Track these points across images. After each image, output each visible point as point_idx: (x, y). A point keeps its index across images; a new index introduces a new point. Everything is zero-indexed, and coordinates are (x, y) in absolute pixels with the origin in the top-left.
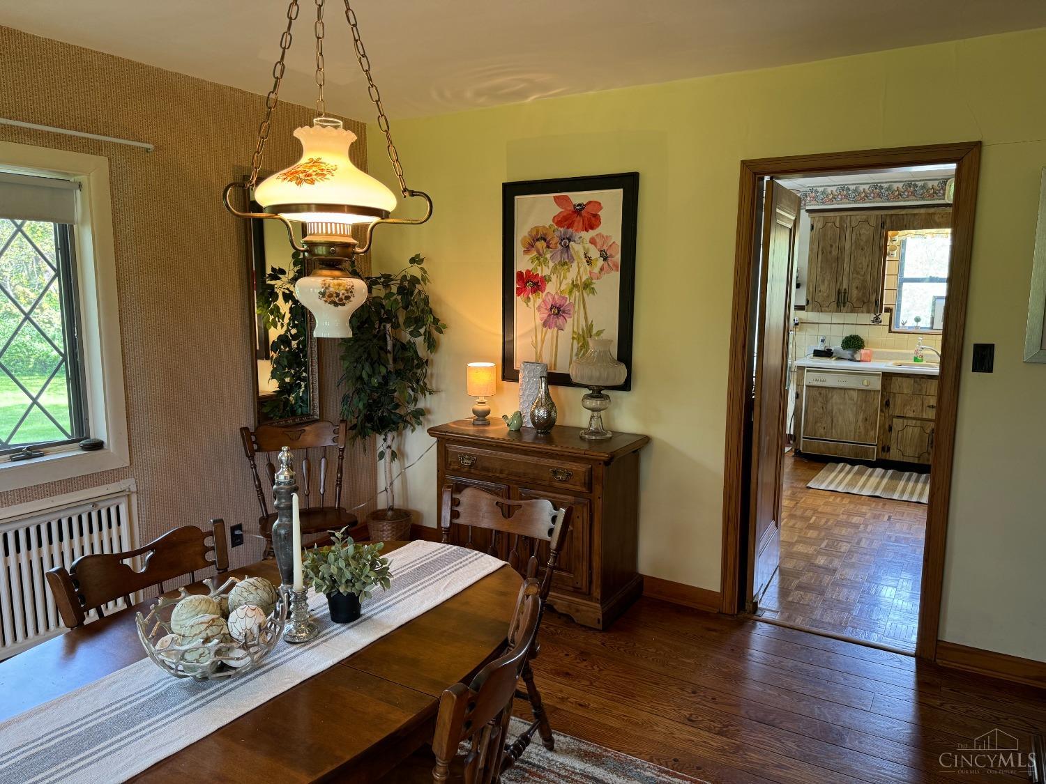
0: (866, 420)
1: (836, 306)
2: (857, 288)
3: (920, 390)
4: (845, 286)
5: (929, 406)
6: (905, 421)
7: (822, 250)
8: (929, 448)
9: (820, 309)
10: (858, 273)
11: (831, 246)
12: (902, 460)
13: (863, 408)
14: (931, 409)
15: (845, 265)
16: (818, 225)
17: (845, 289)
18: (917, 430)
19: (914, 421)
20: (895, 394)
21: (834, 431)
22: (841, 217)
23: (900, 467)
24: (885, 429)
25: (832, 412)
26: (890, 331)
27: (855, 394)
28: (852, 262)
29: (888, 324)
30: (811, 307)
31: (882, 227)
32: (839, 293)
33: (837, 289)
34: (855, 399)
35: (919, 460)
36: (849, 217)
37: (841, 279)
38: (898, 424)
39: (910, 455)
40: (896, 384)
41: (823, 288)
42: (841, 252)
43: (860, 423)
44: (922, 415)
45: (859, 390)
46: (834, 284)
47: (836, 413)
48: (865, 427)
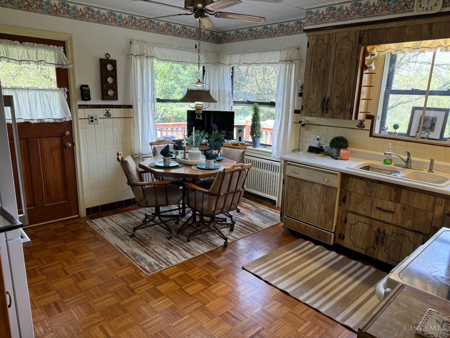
0: (326, 210)
1: (321, 111)
2: (337, 97)
3: (371, 193)
4: (328, 95)
5: (377, 208)
6: (357, 216)
7: (314, 65)
8: (375, 244)
9: (310, 114)
10: (338, 84)
11: (321, 61)
12: (353, 249)
13: (324, 200)
14: (378, 210)
15: (329, 77)
16: (313, 43)
17: (328, 98)
18: (366, 227)
19: (364, 219)
20: (350, 192)
21: (304, 214)
22: (329, 35)
23: (351, 254)
24: (342, 219)
25: (303, 199)
26: (371, 135)
27: (319, 188)
28: (335, 74)
29: (369, 129)
30: (304, 112)
31: (360, 42)
32: (324, 101)
33: (323, 98)
34: (319, 192)
35: (366, 252)
36: (334, 34)
37: (326, 89)
38: (351, 218)
39: (359, 246)
40: (352, 184)
41: (313, 97)
42: (327, 66)
43: (322, 212)
44: (371, 215)
45: (322, 185)
46: (321, 93)
47: (305, 200)
48: (325, 216)
